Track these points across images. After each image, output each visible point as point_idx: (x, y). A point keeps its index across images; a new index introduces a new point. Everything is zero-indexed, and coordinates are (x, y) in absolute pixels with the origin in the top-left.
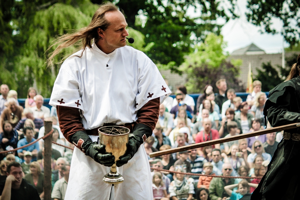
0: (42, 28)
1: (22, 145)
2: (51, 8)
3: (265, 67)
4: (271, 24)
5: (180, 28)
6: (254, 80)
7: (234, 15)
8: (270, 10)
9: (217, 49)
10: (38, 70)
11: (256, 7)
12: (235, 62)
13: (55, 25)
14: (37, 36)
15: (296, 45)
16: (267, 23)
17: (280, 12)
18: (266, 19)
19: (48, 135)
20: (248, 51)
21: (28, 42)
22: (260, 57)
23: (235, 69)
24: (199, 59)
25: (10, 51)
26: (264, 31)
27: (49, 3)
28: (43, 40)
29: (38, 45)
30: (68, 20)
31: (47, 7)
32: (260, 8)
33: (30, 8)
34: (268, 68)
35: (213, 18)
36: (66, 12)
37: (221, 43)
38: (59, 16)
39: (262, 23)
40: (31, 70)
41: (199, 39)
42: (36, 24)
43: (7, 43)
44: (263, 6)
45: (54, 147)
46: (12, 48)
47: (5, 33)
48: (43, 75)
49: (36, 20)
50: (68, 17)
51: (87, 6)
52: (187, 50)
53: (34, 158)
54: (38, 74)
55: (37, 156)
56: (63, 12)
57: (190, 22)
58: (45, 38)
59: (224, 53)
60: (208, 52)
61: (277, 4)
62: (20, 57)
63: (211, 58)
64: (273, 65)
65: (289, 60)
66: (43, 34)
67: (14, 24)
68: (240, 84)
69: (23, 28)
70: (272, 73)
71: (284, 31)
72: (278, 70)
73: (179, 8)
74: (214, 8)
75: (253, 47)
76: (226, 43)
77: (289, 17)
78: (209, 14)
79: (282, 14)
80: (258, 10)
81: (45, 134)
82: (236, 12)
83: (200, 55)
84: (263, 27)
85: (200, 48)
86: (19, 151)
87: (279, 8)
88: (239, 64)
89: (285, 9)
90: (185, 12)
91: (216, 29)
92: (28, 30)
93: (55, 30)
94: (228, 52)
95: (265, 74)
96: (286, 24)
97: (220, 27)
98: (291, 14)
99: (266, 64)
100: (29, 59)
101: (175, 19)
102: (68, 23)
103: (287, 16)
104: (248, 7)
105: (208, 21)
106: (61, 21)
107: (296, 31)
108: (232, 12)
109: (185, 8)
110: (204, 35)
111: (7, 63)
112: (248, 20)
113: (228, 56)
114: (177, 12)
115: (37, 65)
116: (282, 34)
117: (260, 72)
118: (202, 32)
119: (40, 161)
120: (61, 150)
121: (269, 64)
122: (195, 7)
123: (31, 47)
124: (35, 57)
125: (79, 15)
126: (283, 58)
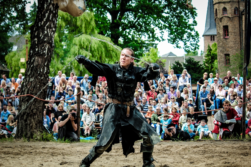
0: (76, 45)
1: (67, 98)
2: (80, 36)
3: (176, 63)
5: (138, 45)
7: (163, 39)
8: (178, 38)
9: (155, 55)
10: (75, 64)
11: (172, 36)
12: (163, 61)
13: (82, 44)
14: (74, 49)
15: (190, 53)
16: (177, 43)
17: (183, 39)
18: (176, 41)
19: (79, 93)
20: (169, 55)
21: (70, 51)
22: (174, 58)
23: (163, 63)
24: (146, 59)
25: (62, 55)
26: (176, 47)
27: (80, 34)
28: (76, 50)
29: (74, 53)
30: (88, 41)
31: (79, 36)
32: (174, 36)
33: (71, 36)
34: (178, 63)
35: (153, 40)
36: (87, 38)
37: (157, 52)
38: (84, 40)
39: (175, 43)
40: (71, 64)
41: (147, 50)
42: (73, 43)
43: (61, 52)
45: (81, 99)
46: (63, 54)
47: (60, 47)
48: (77, 66)
49: (74, 42)
50: (88, 40)
51: (97, 36)
52: (141, 55)
53: (72, 103)
54: (75, 65)
55: (74, 102)
56: (86, 38)
57: (143, 43)
58: (78, 49)
59: (158, 56)
60: (151, 56)
61: (181, 35)
62: (67, 58)
63: (152, 59)
64: (180, 62)
65: (187, 60)
66: (77, 48)
67: (64, 44)
68: (165, 70)
69: (68, 45)
70: (179, 66)
71: (184, 47)
72: (182, 64)
73: (138, 36)
74: (153, 37)
75: (171, 54)
76: (159, 52)
78: (151, 39)
80: (173, 37)
81: (77, 93)
82: (163, 38)
83: (147, 57)
84: (175, 45)
85: (147, 54)
86: (66, 100)
88: (165, 61)
89: (185, 37)
90: (141, 38)
91: (154, 46)
92: (70, 46)
93: (82, 46)
94: (160, 56)
95: (176, 66)
96: (185, 44)
97: (156, 44)
98: (187, 39)
99: (177, 62)
100: (71, 59)
101: (136, 41)
102: (88, 43)
103: (186, 40)
104: (169, 36)
105: (151, 42)
106: (85, 42)
107: (190, 47)
108: (162, 38)
109: (141, 36)
110: (149, 48)
111: (61, 60)
112: (169, 42)
113: (160, 57)
114: (137, 38)
115: (74, 62)
116: (184, 48)
117: (174, 65)
118: (148, 47)
119: (75, 104)
120: (85, 100)
121: (178, 61)
122: (145, 36)
123: (71, 54)
124: (73, 58)
126: (184, 59)
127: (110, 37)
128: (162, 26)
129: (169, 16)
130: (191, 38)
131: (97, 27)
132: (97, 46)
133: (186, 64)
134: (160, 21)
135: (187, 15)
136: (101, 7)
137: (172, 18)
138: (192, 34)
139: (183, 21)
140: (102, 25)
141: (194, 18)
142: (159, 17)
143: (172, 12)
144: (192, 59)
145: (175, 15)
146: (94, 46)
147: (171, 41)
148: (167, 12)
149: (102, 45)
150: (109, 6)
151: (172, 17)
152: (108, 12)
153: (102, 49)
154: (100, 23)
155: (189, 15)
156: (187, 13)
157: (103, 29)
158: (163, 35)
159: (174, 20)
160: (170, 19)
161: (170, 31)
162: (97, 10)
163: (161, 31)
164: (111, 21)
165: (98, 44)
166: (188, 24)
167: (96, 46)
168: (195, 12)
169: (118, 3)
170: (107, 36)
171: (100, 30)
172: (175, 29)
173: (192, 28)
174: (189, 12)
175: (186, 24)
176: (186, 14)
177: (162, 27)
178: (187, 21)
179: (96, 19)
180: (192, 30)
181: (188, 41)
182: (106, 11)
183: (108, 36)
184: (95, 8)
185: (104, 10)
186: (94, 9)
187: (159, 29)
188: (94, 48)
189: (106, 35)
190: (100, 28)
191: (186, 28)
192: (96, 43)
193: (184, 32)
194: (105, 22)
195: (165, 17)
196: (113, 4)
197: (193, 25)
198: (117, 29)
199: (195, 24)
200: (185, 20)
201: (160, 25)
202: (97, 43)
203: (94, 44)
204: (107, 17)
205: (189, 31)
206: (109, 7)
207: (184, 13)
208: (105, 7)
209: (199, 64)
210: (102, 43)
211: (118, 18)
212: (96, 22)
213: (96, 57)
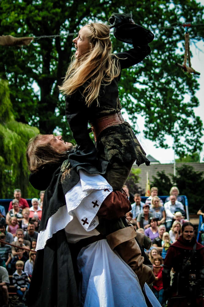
3: (159, 175)
4: (165, 140)
6: (151, 187)
8: (164, 129)
11: (152, 125)
12: (135, 171)
15: (185, 157)
16: (161, 139)
17: (172, 130)
18: (160, 136)
22: (155, 167)
26: (158, 145)
32: (155, 126)
34: (162, 176)
39: (157, 139)
44: (158, 125)
61: (169, 124)
64: (166, 174)
65: (179, 170)
68: (140, 190)
70: (165, 180)
71: (175, 146)
72: (170, 177)
75: (149, 158)
77: (179, 135)
79: (174, 132)
80: (154, 128)
84: (157, 142)
87: (171, 127)
88: (138, 172)
89: (176, 128)
95: (160, 181)
96: (177, 140)
98: (180, 132)
99: (161, 172)
103: (177, 134)
104: (146, 126)
107: (185, 146)
112: (146, 137)
116: (173, 148)
117: (156, 179)
121: (163, 172)
125: (6, 131)
126: (175, 167)
127: (37, 127)
128: (134, 106)
129: (146, 90)
130: (188, 129)
131: (13, 108)
132: (14, 143)
133: (179, 177)
134: (129, 98)
135: (181, 86)
136: (21, 71)
137: (152, 93)
138: (189, 122)
139: (173, 97)
140: (23, 105)
141: (193, 93)
142: (129, 91)
143: (152, 81)
144: (189, 167)
145: (158, 88)
146: (9, 142)
147: (150, 135)
148: (144, 81)
149: (22, 142)
150: (37, 70)
151: (153, 90)
152: (34, 81)
153: (23, 148)
154: (20, 100)
155: (183, 88)
156: (180, 84)
157: (25, 113)
158: (136, 124)
159: (155, 96)
160: (148, 94)
161: (148, 116)
162: (15, 77)
163: (131, 116)
164: (40, 98)
165: (16, 139)
166: (183, 104)
167: (11, 144)
168: (196, 82)
169: (53, 64)
170: (31, 126)
171: (19, 114)
172: (158, 112)
173: (189, 111)
174: (184, 81)
175: (178, 103)
176: (178, 85)
177: (133, 108)
178: (180, 98)
179: (12, 93)
180: (189, 114)
181: (182, 134)
182: (31, 79)
183: (34, 124)
184: (10, 72)
185: (27, 76)
186: (10, 76)
187: (129, 112)
188: (9, 147)
189: (30, 123)
190: (19, 111)
191: (178, 112)
192: (11, 139)
193: (173, 119)
194: (28, 98)
195: (140, 90)
196: (44, 66)
197: (192, 106)
198: (51, 113)
199: (195, 104)
200: (177, 95)
201: (130, 105)
202: (13, 138)
203: (9, 140)
204: (32, 89)
205: (184, 116)
206: (37, 72)
207: (175, 83)
208: (29, 72)
209: (201, 178)
210: (24, 138)
211: (52, 91)
212: (12, 98)
213: (12, 165)
